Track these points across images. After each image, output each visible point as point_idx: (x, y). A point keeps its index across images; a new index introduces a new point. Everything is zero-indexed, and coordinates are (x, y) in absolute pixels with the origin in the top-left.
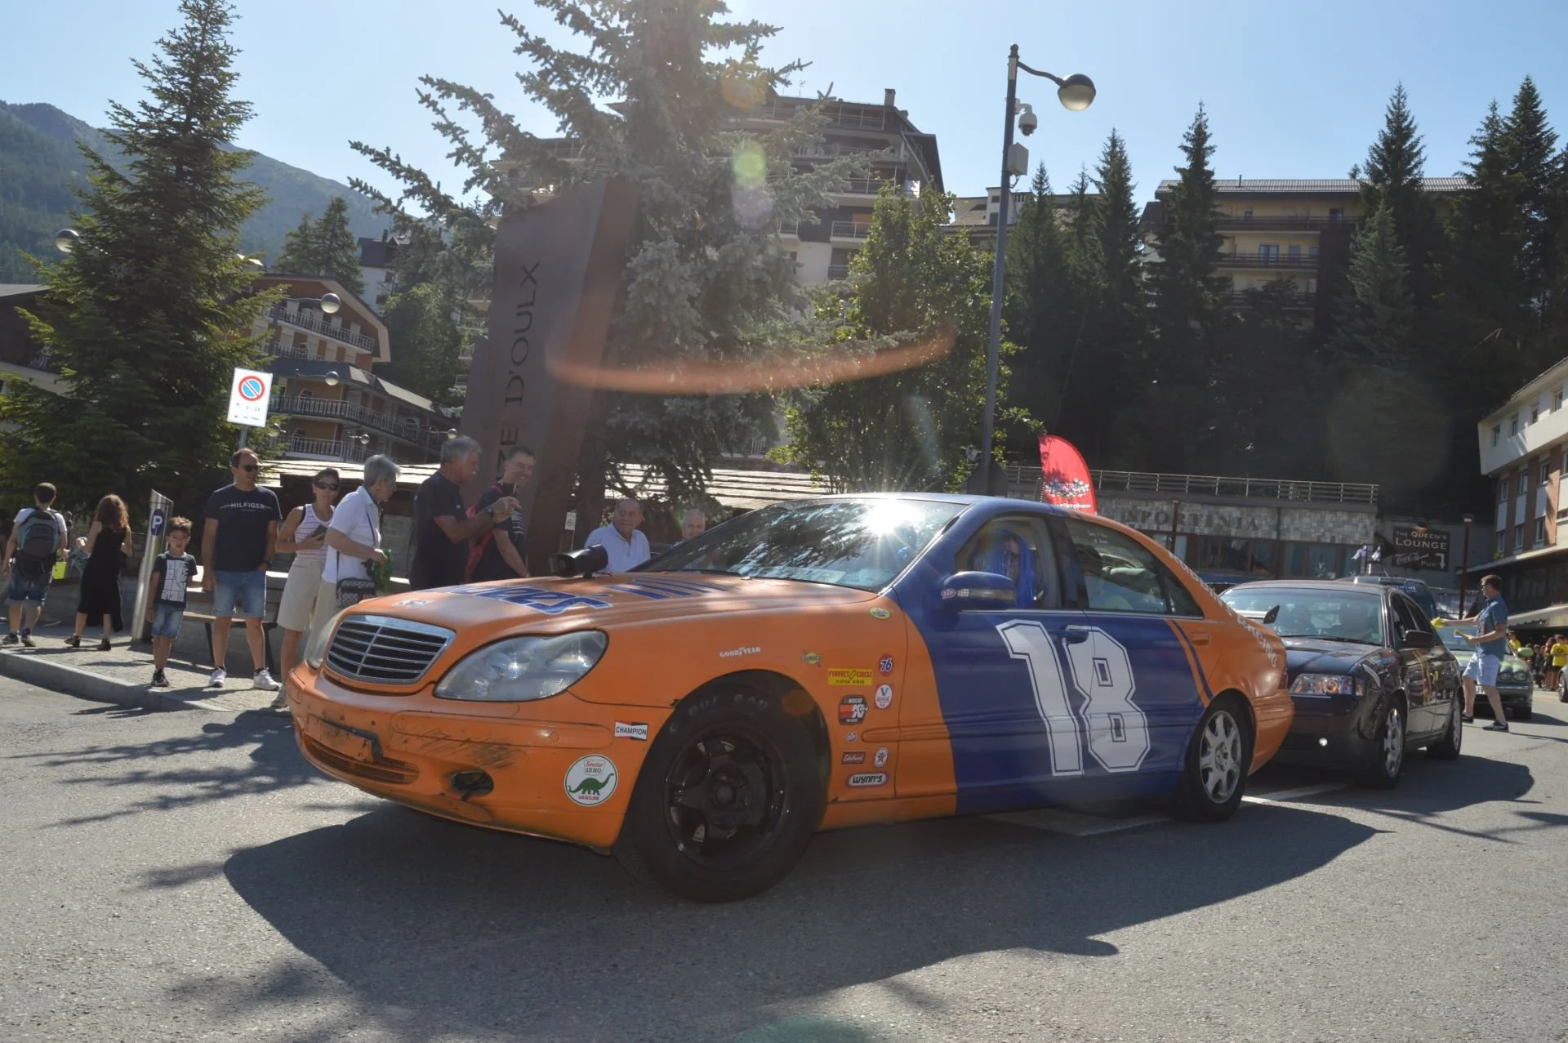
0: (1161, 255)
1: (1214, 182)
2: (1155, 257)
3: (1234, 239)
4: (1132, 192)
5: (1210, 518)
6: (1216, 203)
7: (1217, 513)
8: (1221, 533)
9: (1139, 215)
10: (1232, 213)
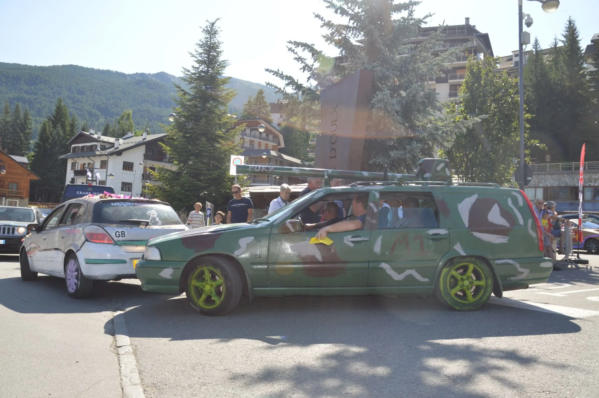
2: (592, 69)
9: (583, 52)
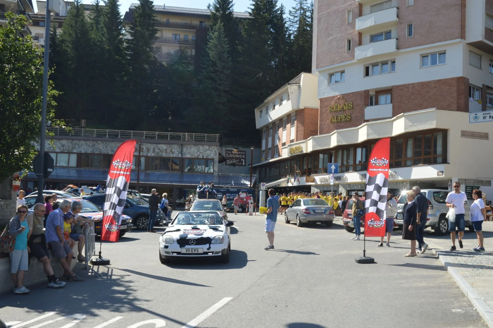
0: (132, 36)
1: (153, 6)
2: (129, 37)
3: (162, 32)
4: (119, 7)
5: (154, 149)
6: (154, 15)
7: (157, 147)
8: (159, 155)
9: (122, 17)
10: (161, 19)
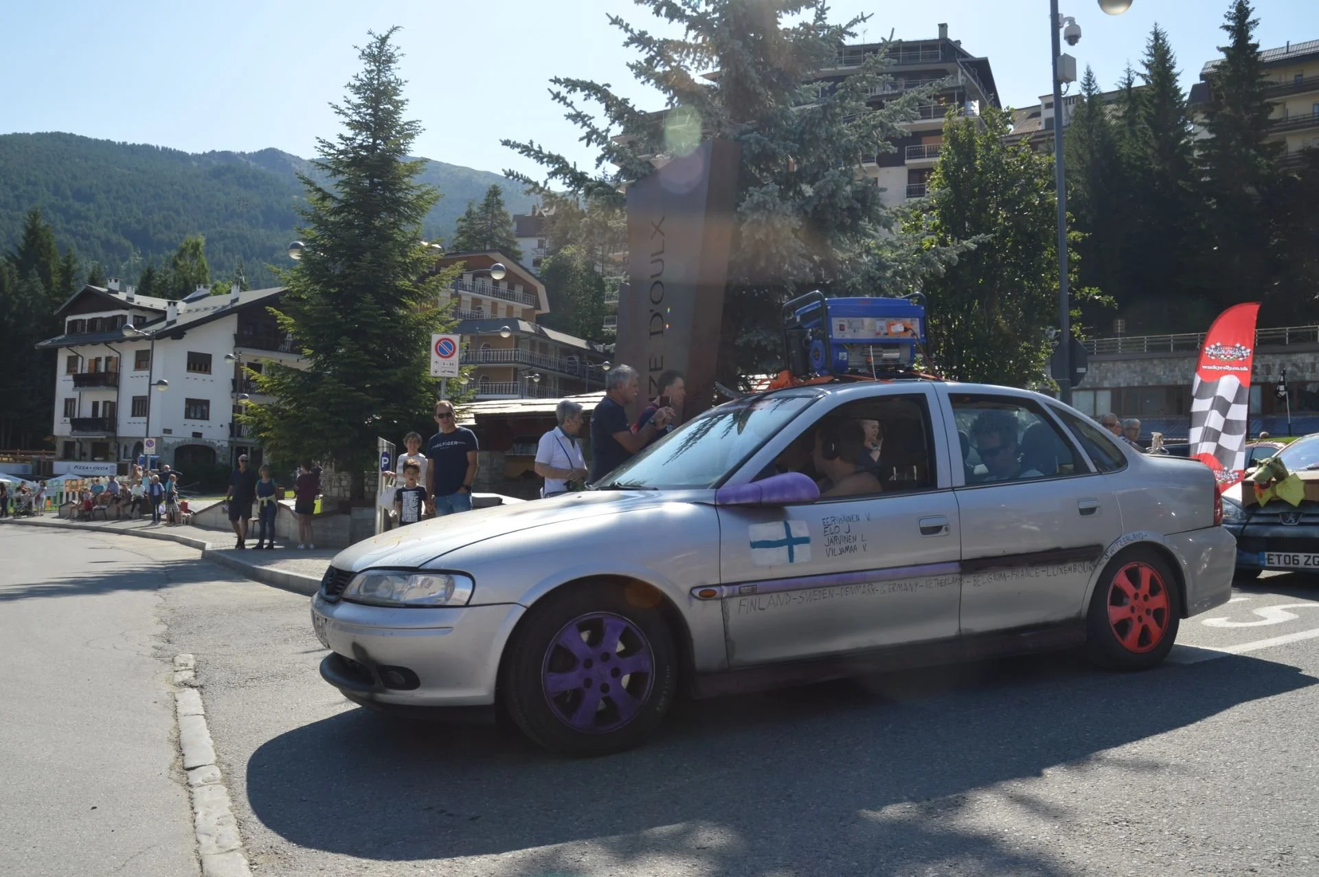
0: (1211, 131)
1: (1260, 53)
2: (1205, 135)
3: (1285, 105)
4: (1178, 78)
5: (1282, 366)
6: (1263, 73)
7: (1289, 361)
8: (1295, 378)
9: (1186, 98)
10: (1280, 80)
